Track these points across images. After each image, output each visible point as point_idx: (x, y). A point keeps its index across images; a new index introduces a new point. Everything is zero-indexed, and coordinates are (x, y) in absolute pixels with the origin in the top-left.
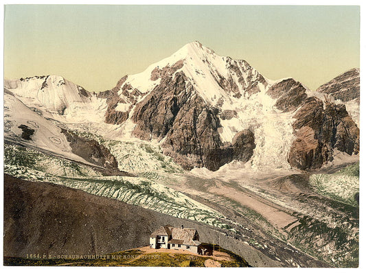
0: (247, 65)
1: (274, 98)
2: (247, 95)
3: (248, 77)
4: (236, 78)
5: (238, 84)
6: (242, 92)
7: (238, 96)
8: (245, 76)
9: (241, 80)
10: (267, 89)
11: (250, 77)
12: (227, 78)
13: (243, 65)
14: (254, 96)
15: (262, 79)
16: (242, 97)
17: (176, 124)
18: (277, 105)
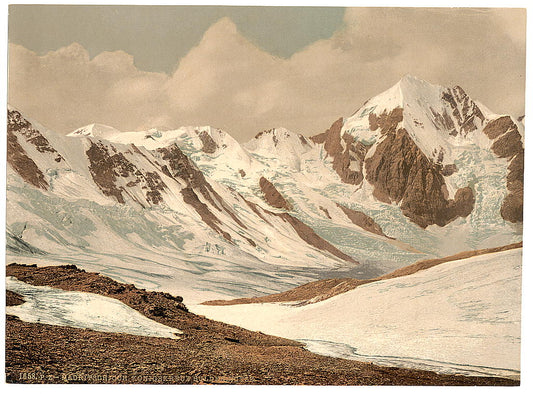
0: (462, 92)
1: (491, 138)
2: (463, 132)
3: (464, 109)
4: (450, 111)
5: (453, 118)
6: (458, 128)
7: (454, 133)
8: (460, 107)
9: (456, 113)
10: (485, 125)
11: (465, 109)
12: (441, 114)
13: (458, 93)
14: (470, 135)
15: (478, 113)
16: (458, 135)
17: (409, 188)
18: (493, 148)
